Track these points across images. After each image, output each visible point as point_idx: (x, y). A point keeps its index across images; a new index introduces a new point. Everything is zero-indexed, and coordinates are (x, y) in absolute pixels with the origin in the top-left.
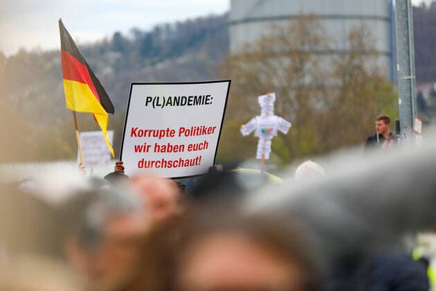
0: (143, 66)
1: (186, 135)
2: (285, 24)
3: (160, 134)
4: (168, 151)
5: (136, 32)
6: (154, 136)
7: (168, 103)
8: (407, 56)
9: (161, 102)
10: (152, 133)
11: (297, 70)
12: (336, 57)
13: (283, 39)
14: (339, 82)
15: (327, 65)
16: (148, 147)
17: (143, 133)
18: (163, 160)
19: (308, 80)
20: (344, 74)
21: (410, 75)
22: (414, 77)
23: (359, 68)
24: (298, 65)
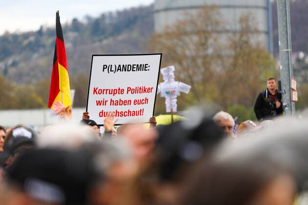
0: (94, 42)
1: (132, 93)
2: (194, 12)
3: (113, 92)
4: (120, 105)
5: (88, 18)
6: (110, 93)
7: (118, 69)
8: (286, 35)
9: (113, 69)
10: (108, 91)
11: (203, 45)
12: (230, 35)
13: (192, 22)
14: (233, 53)
15: (224, 40)
16: (106, 101)
17: (102, 92)
18: (116, 111)
19: (210, 51)
20: (236, 47)
21: (288, 49)
22: (291, 50)
23: (247, 42)
24: (203, 41)
